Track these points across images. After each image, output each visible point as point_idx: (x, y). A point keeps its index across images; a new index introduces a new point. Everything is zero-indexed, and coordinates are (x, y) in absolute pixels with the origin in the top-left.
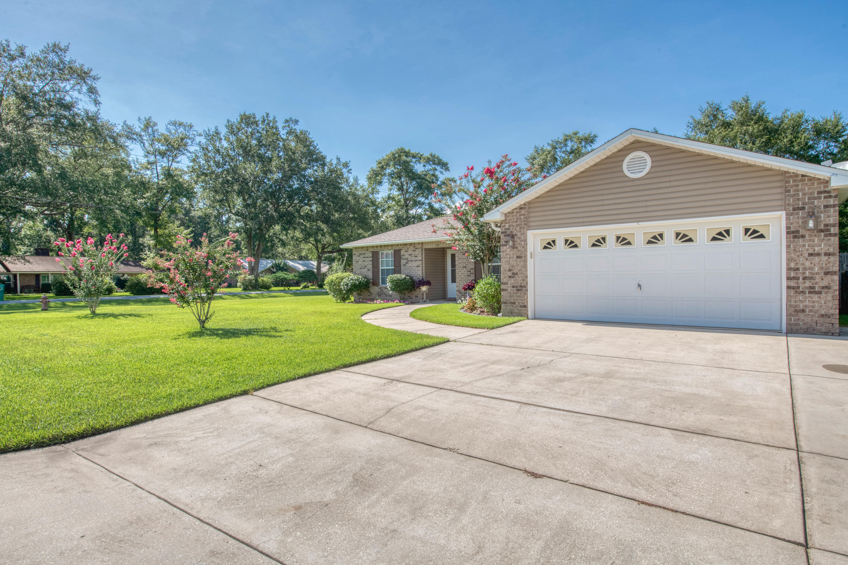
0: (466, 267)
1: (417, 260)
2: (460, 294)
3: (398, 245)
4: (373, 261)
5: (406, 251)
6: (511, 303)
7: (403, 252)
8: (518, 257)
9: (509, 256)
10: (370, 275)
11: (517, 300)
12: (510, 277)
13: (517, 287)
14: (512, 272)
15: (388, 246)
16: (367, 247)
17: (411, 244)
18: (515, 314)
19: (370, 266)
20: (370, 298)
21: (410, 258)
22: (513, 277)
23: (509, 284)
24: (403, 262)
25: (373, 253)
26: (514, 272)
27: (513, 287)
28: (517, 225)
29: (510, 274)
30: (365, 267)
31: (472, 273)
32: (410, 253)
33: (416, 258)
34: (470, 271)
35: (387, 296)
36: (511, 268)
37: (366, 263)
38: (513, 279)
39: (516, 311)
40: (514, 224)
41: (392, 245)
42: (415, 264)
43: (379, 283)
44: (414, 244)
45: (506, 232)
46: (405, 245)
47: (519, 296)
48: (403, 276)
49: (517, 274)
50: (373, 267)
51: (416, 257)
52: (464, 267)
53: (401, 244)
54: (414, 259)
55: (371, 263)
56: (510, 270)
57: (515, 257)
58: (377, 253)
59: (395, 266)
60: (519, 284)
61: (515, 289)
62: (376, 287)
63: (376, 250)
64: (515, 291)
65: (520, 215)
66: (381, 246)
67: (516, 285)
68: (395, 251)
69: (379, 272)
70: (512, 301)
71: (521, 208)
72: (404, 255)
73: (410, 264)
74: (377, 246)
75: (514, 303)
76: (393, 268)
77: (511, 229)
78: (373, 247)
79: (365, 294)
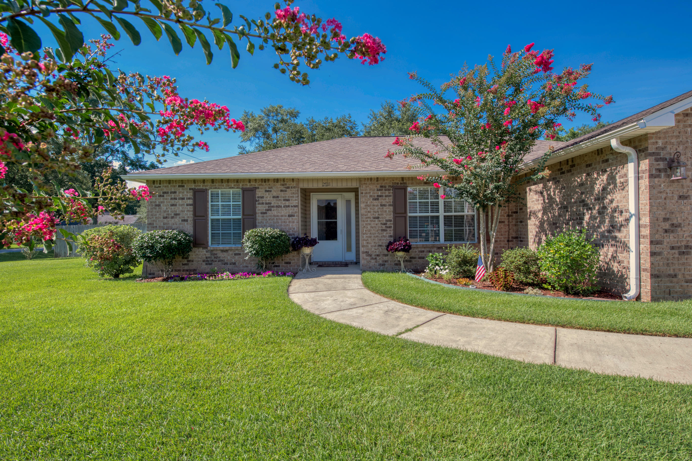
0: (378, 218)
1: (289, 206)
2: (369, 258)
3: (250, 181)
4: (194, 205)
5: (266, 191)
6: (670, 276)
7: (259, 193)
8: (680, 197)
9: (664, 196)
10: (189, 228)
11: (680, 270)
12: (666, 231)
13: (679, 248)
14: (670, 222)
15: (228, 181)
16: (182, 181)
17: (277, 180)
18: (675, 295)
19: (188, 214)
20: (186, 267)
21: (274, 202)
22: (672, 232)
23: (665, 244)
24: (260, 208)
25: (195, 192)
26: (675, 222)
27: (673, 248)
28: (679, 143)
29: (667, 226)
30: (176, 215)
31: (390, 227)
32: (275, 194)
33: (287, 203)
34: (385, 224)
35: (226, 264)
36: (668, 216)
37: (178, 209)
38: (672, 235)
39: (678, 289)
40: (674, 140)
41: (237, 181)
42: (284, 212)
43: (207, 242)
44: (284, 180)
45: (658, 154)
46: (265, 180)
47: (683, 264)
48: (277, 231)
49: (679, 225)
50: (195, 215)
51: (288, 200)
52: (374, 218)
53: (256, 180)
54: (282, 203)
55: (191, 208)
56: (666, 220)
57: (676, 197)
58: (205, 191)
59: (243, 214)
60: (683, 244)
61: (676, 251)
62: (201, 249)
63: (201, 186)
64: (677, 256)
65: (685, 126)
66: (213, 181)
67: (679, 244)
68: (244, 190)
69: (207, 223)
70: (672, 272)
71: (687, 115)
72: (262, 197)
73: (274, 212)
74: (204, 181)
75: (675, 276)
76: (240, 217)
77: (668, 149)
78: (194, 181)
79: (179, 261)
